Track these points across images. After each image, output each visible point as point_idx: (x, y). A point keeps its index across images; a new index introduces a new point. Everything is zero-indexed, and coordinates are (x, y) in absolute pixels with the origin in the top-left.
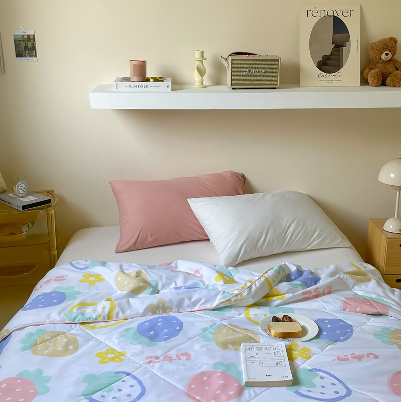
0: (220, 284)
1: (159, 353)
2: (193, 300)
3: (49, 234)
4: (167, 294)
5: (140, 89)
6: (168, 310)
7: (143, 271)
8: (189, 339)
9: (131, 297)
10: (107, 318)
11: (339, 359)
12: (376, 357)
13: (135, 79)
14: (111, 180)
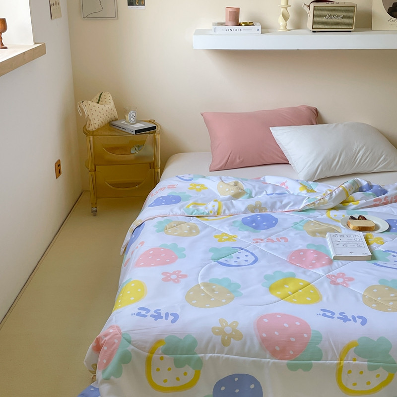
0: (304, 193)
1: (263, 237)
2: (283, 203)
4: (262, 198)
5: (234, 32)
6: (263, 210)
7: (240, 182)
8: (284, 229)
9: (234, 200)
10: (216, 214)
13: (230, 23)
14: (202, 112)
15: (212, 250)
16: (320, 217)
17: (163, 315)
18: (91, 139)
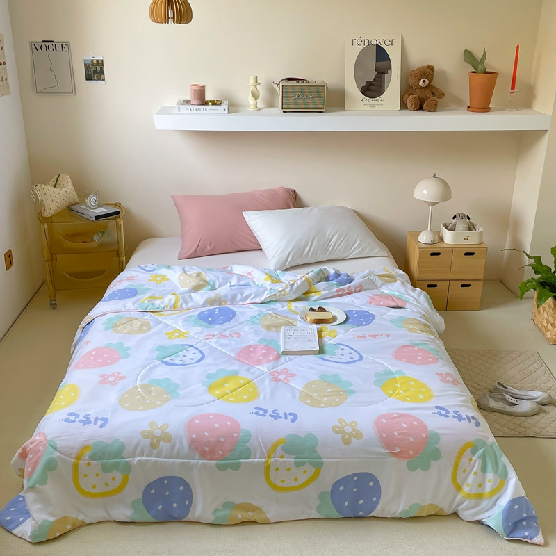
0: (268, 284)
1: (216, 333)
2: (244, 295)
3: (119, 242)
4: (223, 290)
5: (199, 112)
6: (223, 303)
7: (203, 272)
8: (240, 323)
9: (194, 293)
10: (173, 308)
11: (358, 337)
12: (388, 336)
13: (195, 102)
14: (173, 194)
15: (160, 348)
16: (281, 309)
17: (92, 420)
18: (46, 226)
